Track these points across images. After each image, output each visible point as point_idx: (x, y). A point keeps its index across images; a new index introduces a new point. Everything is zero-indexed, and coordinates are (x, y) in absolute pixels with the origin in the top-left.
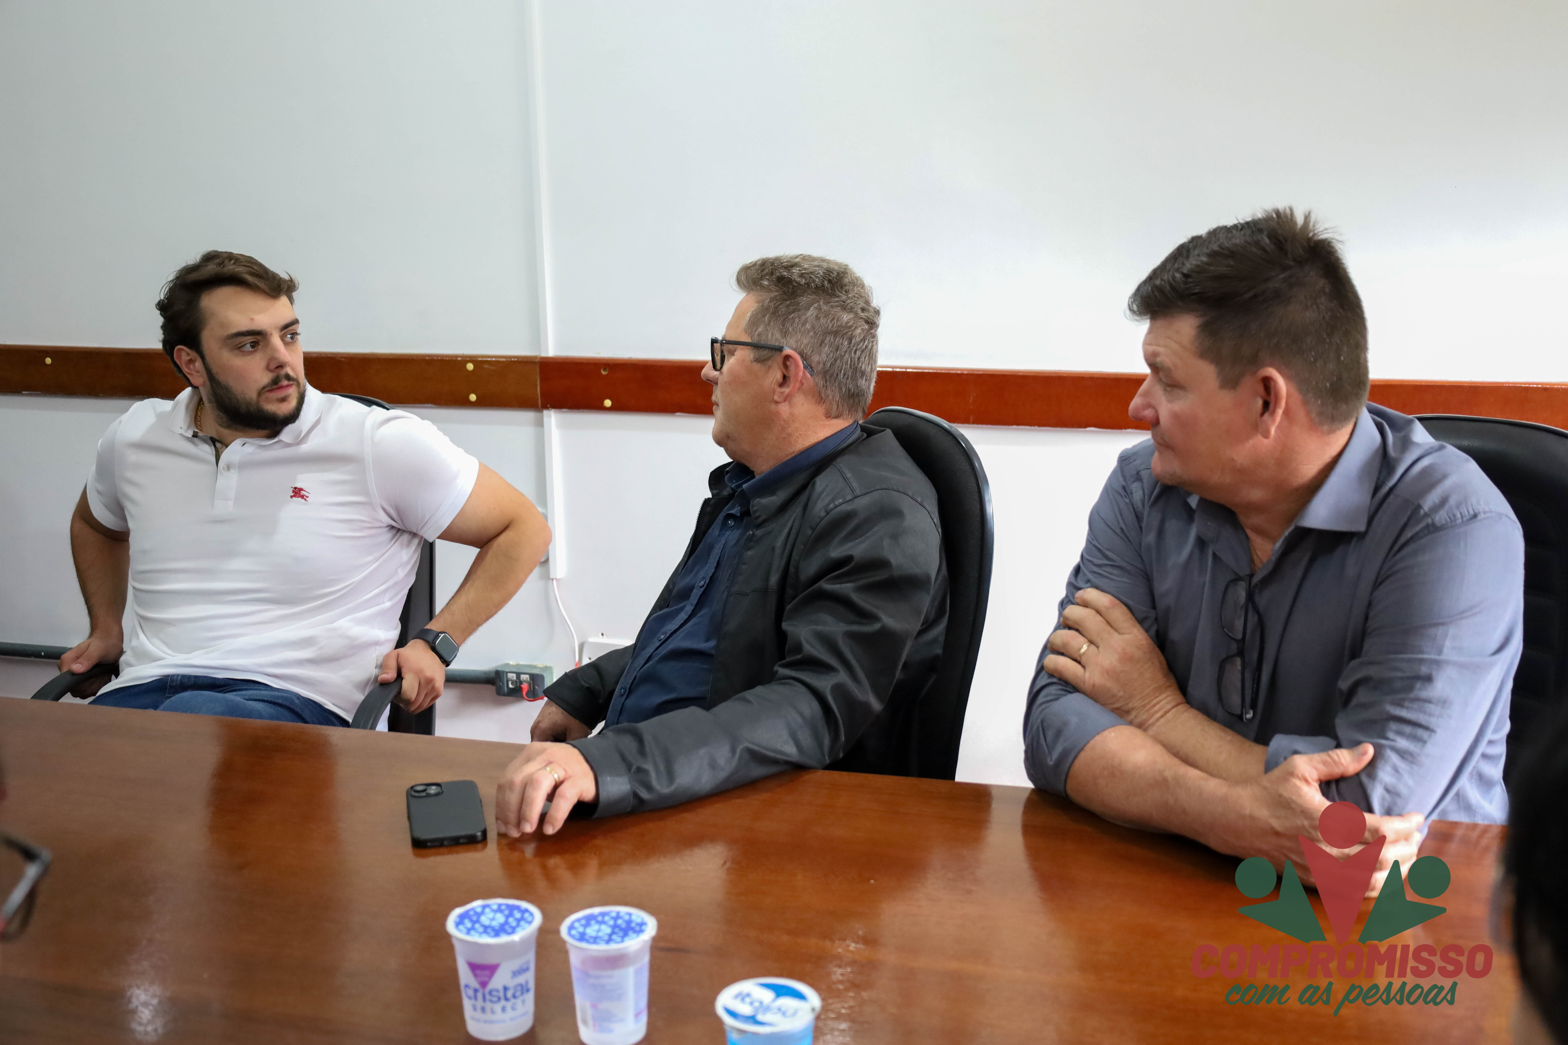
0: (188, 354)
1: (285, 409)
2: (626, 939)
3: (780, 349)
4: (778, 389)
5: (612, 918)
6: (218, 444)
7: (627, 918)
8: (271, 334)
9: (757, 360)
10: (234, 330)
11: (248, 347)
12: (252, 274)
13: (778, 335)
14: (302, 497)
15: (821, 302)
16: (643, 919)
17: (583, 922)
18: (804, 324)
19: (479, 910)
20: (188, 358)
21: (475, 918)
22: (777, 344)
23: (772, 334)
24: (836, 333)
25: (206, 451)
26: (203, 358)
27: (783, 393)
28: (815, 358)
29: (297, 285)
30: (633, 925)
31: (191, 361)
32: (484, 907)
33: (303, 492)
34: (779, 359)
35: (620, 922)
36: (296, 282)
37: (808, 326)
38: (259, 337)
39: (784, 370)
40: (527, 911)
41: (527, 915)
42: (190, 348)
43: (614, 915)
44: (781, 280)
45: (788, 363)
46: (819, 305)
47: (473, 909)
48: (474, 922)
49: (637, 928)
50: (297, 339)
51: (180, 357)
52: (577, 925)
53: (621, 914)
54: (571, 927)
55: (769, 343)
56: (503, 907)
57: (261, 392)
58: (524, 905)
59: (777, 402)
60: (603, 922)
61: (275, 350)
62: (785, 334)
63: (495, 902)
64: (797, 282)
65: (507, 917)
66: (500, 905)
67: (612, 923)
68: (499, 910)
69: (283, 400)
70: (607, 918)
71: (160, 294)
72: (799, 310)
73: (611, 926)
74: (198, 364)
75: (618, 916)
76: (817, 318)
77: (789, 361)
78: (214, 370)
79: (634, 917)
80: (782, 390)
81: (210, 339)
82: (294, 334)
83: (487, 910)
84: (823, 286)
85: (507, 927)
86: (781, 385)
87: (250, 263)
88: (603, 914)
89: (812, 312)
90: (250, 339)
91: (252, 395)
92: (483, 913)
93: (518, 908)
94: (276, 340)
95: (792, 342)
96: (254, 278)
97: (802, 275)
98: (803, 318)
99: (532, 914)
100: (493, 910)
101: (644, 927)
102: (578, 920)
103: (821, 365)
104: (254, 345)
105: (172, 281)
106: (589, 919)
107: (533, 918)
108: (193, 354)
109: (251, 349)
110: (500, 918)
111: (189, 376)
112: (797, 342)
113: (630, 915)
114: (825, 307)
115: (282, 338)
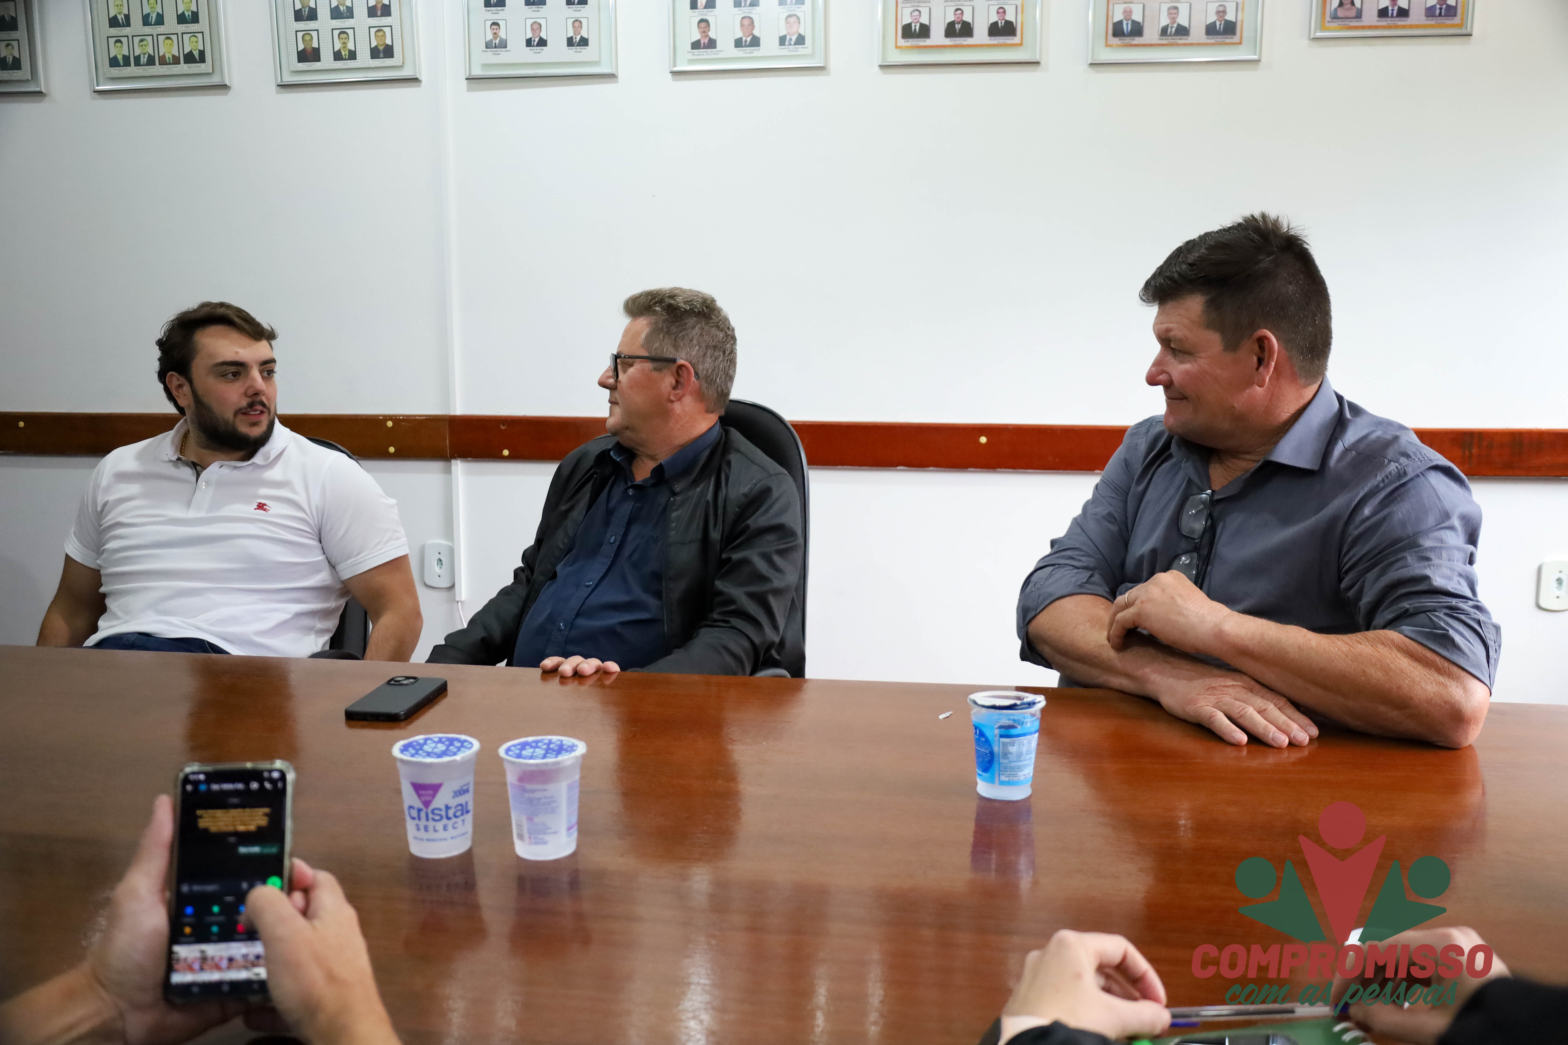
0: (178, 380)
1: (256, 432)
2: (559, 756)
3: (674, 361)
4: (673, 391)
5: (545, 744)
6: (198, 467)
7: (559, 743)
8: (252, 367)
9: (655, 369)
10: (220, 360)
11: (230, 376)
12: (239, 317)
13: (671, 349)
14: (265, 510)
15: (703, 324)
16: (573, 743)
17: (519, 747)
18: (691, 341)
19: (422, 742)
20: (178, 383)
21: (418, 747)
22: (671, 356)
23: (667, 349)
24: (715, 347)
25: (187, 473)
26: (190, 382)
27: (677, 394)
28: (700, 367)
29: (276, 336)
30: (565, 747)
31: (180, 386)
32: (426, 740)
33: (265, 507)
34: (674, 367)
35: (552, 746)
36: (276, 333)
37: (695, 342)
38: (240, 368)
39: (677, 377)
40: (466, 741)
41: (466, 744)
42: (180, 373)
43: (546, 741)
44: (670, 306)
45: (680, 372)
46: (702, 326)
47: (416, 741)
48: (417, 750)
49: (569, 749)
50: (273, 376)
51: (171, 382)
52: (512, 748)
53: (553, 741)
54: (508, 750)
55: (664, 356)
56: (444, 740)
57: (237, 413)
58: (463, 737)
59: (672, 402)
60: (537, 747)
61: (254, 380)
62: (676, 347)
63: (436, 736)
64: (684, 308)
65: (448, 746)
66: (440, 739)
67: (545, 747)
68: (440, 741)
69: (254, 424)
70: (540, 744)
71: (159, 333)
72: (686, 330)
73: (544, 749)
74: (186, 389)
75: (550, 742)
76: (701, 335)
77: (681, 370)
78: (200, 393)
79: (564, 743)
80: (677, 392)
81: (199, 367)
82: (271, 372)
83: (429, 742)
84: (703, 310)
85: (448, 752)
86: (674, 388)
87: (240, 313)
88: (537, 742)
89: (697, 330)
90: (233, 369)
91: (229, 415)
92: (425, 743)
93: (458, 740)
94: (256, 373)
95: (683, 355)
96: (242, 321)
97: (685, 303)
98: (691, 336)
99: (471, 743)
100: (434, 742)
101: (575, 748)
102: (514, 746)
103: (705, 372)
104: (236, 374)
105: (173, 321)
106: (524, 746)
107: (472, 746)
108: (183, 380)
109: (232, 377)
110: (441, 747)
111: (176, 398)
112: (687, 354)
113: (562, 741)
114: (706, 327)
115: (261, 372)
